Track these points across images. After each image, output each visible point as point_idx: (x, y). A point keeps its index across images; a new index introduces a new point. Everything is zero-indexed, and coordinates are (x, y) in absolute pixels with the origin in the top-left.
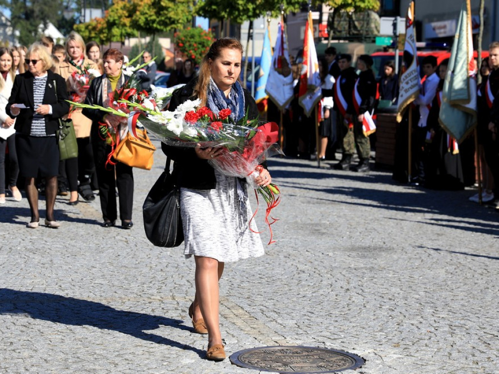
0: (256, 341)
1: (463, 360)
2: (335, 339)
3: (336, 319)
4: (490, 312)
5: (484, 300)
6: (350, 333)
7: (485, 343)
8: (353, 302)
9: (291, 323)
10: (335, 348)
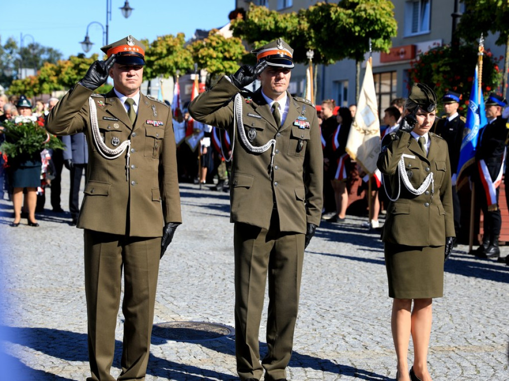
0: (159, 318)
1: (306, 328)
2: (216, 316)
3: (216, 301)
4: (324, 293)
5: (319, 285)
6: (226, 311)
7: (321, 315)
8: (228, 288)
9: (184, 304)
10: (216, 322)
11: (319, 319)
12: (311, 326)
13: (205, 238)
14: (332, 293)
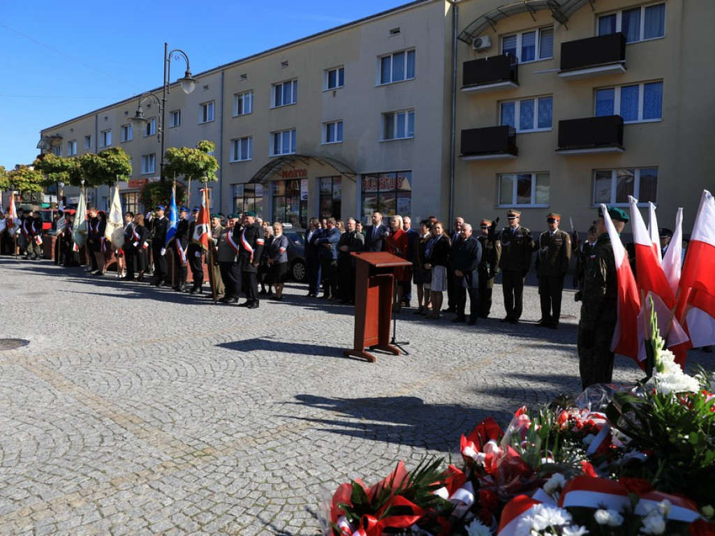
1: (73, 337)
2: (16, 334)
3: (17, 325)
6: (23, 331)
8: (27, 317)
10: (16, 338)
11: (82, 331)
12: (77, 336)
13: (15, 288)
14: (92, 315)
